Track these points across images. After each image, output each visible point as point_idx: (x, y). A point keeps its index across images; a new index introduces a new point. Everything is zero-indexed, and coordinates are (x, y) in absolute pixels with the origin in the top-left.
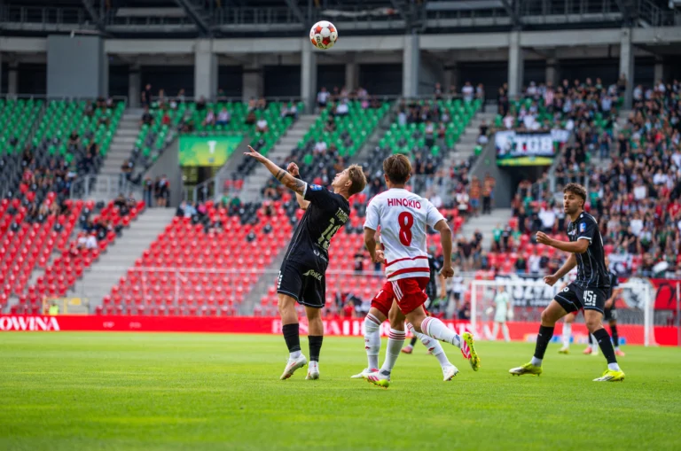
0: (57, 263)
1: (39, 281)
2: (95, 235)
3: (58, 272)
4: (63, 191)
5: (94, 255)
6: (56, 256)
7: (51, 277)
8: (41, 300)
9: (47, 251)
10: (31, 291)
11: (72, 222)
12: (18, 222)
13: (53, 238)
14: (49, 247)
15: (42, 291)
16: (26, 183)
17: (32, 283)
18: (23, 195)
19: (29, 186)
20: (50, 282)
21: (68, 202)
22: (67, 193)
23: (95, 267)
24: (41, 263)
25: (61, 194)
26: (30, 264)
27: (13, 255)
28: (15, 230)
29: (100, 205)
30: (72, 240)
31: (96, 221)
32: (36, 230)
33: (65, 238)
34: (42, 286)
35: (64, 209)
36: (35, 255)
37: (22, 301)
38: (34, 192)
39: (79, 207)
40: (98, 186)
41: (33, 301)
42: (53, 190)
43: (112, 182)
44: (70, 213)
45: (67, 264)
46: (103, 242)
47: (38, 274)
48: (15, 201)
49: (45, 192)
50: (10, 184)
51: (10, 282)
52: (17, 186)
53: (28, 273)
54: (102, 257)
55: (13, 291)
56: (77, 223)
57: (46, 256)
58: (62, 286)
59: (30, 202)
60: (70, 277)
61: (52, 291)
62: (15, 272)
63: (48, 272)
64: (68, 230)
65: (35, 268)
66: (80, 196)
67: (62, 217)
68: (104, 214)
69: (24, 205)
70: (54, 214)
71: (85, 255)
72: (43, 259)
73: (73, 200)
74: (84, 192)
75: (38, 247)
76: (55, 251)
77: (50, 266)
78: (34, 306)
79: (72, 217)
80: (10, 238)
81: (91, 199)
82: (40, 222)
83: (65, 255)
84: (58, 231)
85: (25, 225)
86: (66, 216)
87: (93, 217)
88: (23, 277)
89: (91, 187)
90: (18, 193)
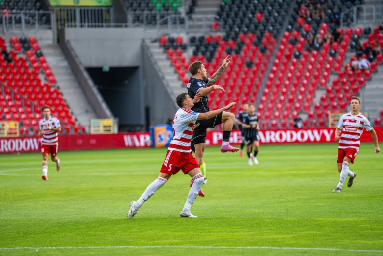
0: (335, 83)
1: (323, 99)
2: (365, 58)
3: (338, 91)
4: (334, 21)
5: (367, 75)
6: (333, 78)
7: (332, 95)
8: (327, 115)
9: (326, 73)
10: (317, 108)
11: (344, 47)
12: (299, 50)
13: (329, 63)
14: (327, 70)
15: (326, 107)
16: (302, 17)
17: (317, 101)
18: (301, 27)
19: (305, 19)
20: (332, 99)
21: (339, 30)
22: (337, 23)
23: (369, 86)
24: (322, 84)
25: (333, 25)
26: (313, 85)
27: (298, 78)
28: (297, 57)
29: (367, 32)
30: (346, 63)
31: (365, 45)
32: (314, 56)
33: (339, 62)
34: (325, 103)
35: (336, 36)
36: (316, 77)
37: (310, 116)
38: (309, 23)
39: (349, 34)
40: (364, 14)
41: (319, 116)
42: (326, 22)
43: (377, 10)
44: (341, 40)
45: (344, 84)
46: (374, 63)
47: (320, 94)
48: (295, 33)
49: (318, 23)
50: (288, 19)
51: (299, 101)
52: (295, 19)
53: (312, 93)
54: (374, 76)
55: (302, 108)
56: (349, 47)
57: (325, 78)
58: (343, 103)
59: (307, 32)
60: (348, 95)
61: (334, 107)
62: (302, 93)
63: (329, 91)
64: (342, 55)
65: (318, 88)
66: (348, 25)
67: (335, 44)
68: (370, 39)
69: (303, 36)
70: (328, 41)
71: (359, 75)
72: (323, 81)
73: (343, 28)
74: (352, 21)
75: (318, 70)
76: (332, 73)
77: (330, 85)
78: (321, 120)
79: (344, 43)
80: (294, 64)
81: (358, 26)
82: (317, 49)
83: (341, 76)
84: (333, 56)
85: (305, 53)
86: (339, 43)
87: (362, 42)
88: (309, 96)
89: (358, 17)
90: (297, 25)
